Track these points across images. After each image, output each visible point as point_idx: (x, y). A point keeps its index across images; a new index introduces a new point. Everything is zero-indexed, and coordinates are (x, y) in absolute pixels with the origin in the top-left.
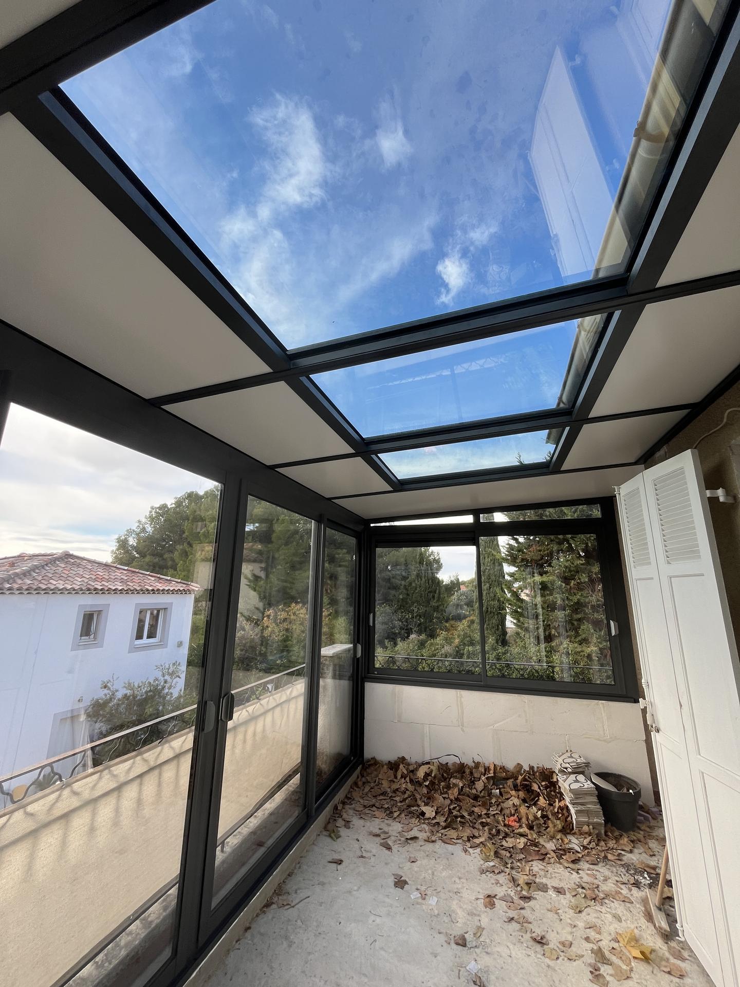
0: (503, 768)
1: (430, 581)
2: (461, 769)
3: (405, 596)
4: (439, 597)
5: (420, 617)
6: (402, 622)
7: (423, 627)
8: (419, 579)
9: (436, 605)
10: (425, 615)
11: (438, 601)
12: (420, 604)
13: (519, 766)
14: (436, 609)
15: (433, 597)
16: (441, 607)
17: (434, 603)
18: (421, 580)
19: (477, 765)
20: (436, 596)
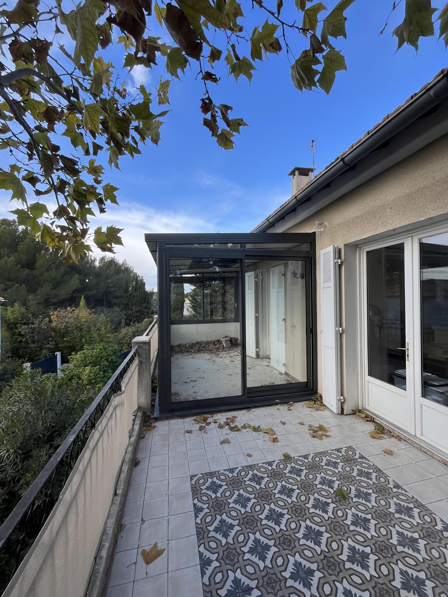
0: (208, 341)
1: (143, 293)
2: (198, 343)
3: (127, 302)
4: (148, 302)
5: (137, 312)
6: (127, 316)
7: (139, 317)
8: (136, 292)
9: (146, 305)
10: (140, 311)
11: (147, 303)
12: (137, 306)
13: (212, 340)
14: (146, 308)
15: (145, 302)
16: (149, 307)
17: (144, 305)
18: (137, 293)
19: (202, 342)
20: (146, 301)
